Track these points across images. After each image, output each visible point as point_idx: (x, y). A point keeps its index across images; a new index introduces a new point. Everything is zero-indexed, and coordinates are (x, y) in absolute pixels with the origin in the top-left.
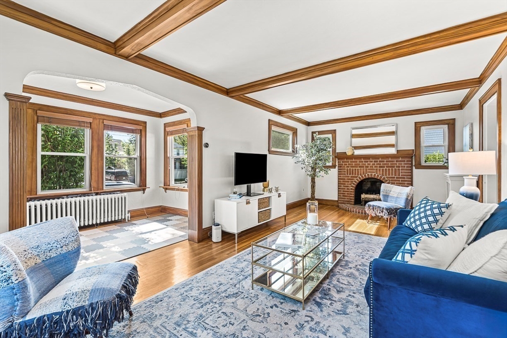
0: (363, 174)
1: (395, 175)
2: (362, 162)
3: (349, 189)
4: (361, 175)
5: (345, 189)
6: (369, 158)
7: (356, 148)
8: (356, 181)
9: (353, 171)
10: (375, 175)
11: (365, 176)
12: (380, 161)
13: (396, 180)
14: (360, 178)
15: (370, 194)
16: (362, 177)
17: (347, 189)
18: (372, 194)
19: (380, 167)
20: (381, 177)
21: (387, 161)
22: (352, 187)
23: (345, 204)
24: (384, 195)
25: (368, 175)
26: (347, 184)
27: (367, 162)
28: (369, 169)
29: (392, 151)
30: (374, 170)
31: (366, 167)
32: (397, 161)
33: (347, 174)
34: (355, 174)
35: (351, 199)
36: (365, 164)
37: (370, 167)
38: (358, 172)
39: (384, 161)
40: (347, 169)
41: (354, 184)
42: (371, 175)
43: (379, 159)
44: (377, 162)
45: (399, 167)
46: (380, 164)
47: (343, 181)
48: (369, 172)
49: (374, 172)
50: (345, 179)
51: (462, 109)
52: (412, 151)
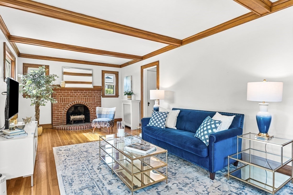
0: (73, 101)
1: (93, 102)
2: (73, 93)
3: (62, 113)
4: (71, 102)
5: (59, 114)
6: (77, 90)
7: (67, 82)
8: (68, 106)
9: (65, 99)
10: (81, 102)
11: (74, 103)
12: (84, 93)
13: (93, 105)
14: (70, 104)
15: (77, 115)
16: (72, 103)
17: (60, 114)
18: (75, 115)
19: (84, 96)
20: (85, 103)
21: (88, 93)
22: (64, 112)
23: (59, 125)
24: (99, 114)
25: (77, 102)
26: (61, 110)
27: (76, 93)
28: (77, 98)
29: (90, 86)
30: (80, 98)
31: (75, 96)
32: (94, 93)
33: (60, 102)
34: (67, 102)
35: (64, 121)
36: (74, 95)
37: (78, 96)
38: (69, 100)
39: (87, 93)
40: (60, 98)
41: (66, 109)
42: (79, 102)
43: (84, 91)
44: (82, 93)
45: (95, 96)
46: (84, 95)
47: (57, 108)
48: (77, 100)
49: (80, 100)
50: (58, 106)
51: (121, 68)
52: (100, 87)
